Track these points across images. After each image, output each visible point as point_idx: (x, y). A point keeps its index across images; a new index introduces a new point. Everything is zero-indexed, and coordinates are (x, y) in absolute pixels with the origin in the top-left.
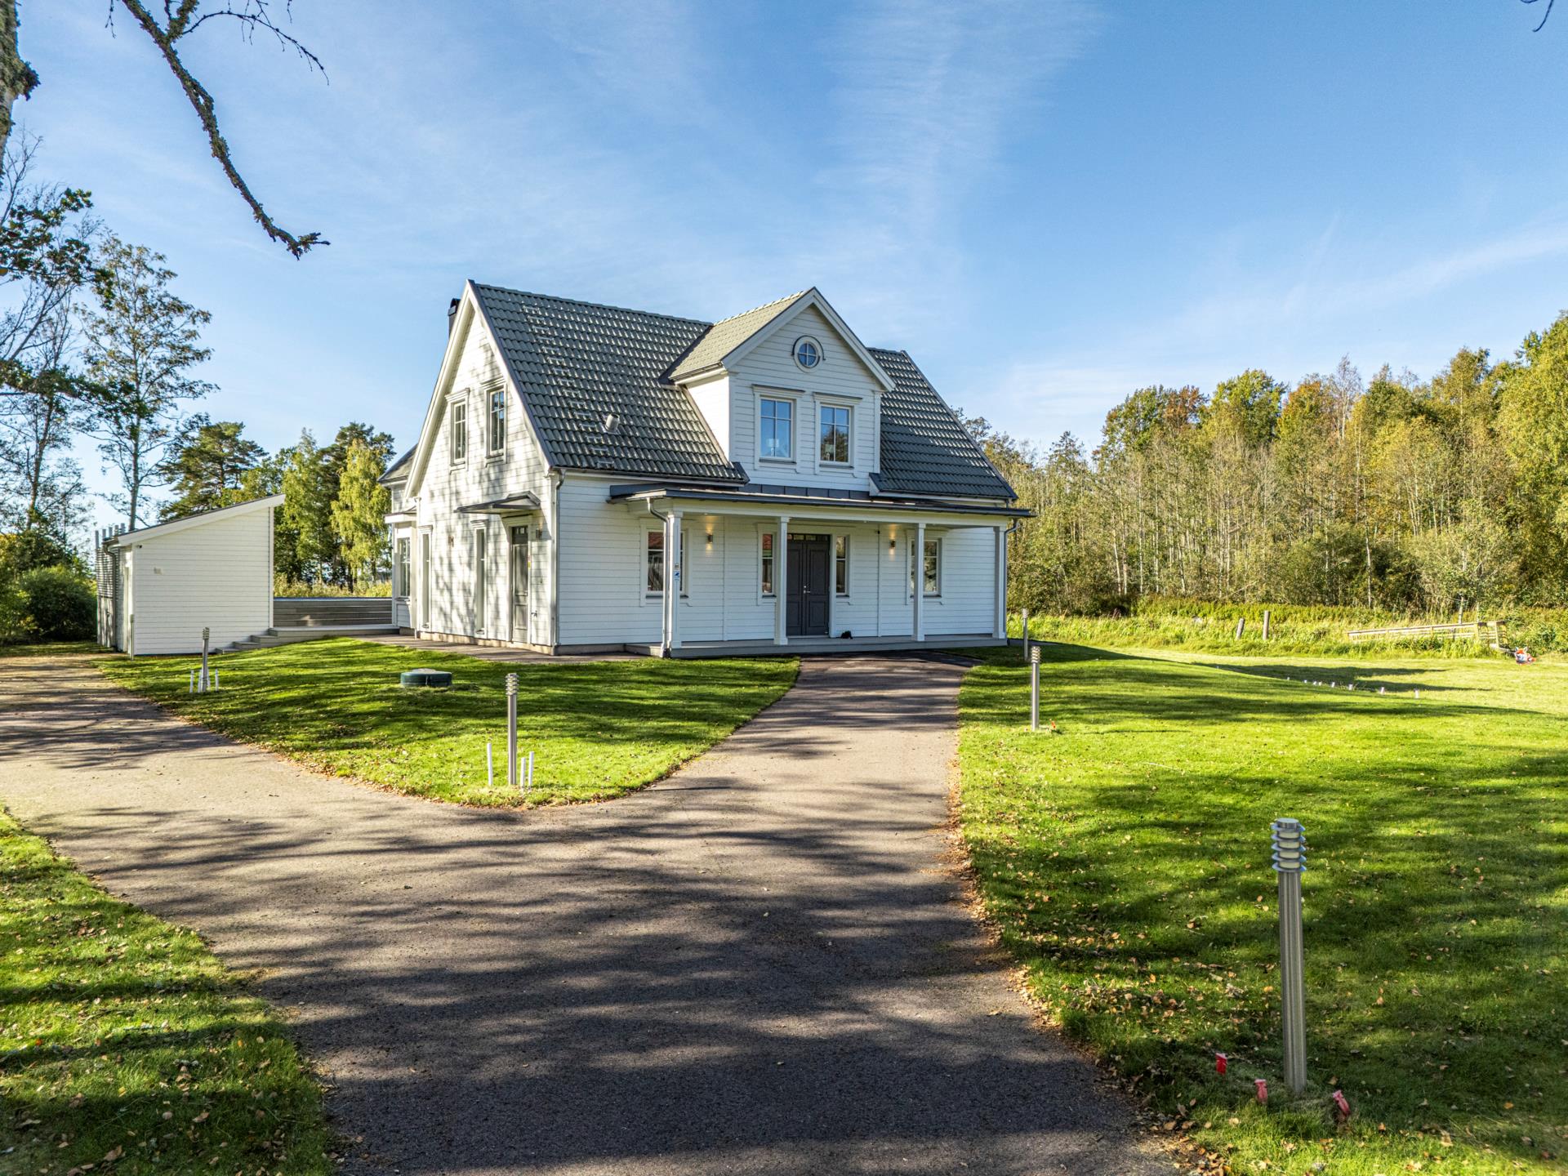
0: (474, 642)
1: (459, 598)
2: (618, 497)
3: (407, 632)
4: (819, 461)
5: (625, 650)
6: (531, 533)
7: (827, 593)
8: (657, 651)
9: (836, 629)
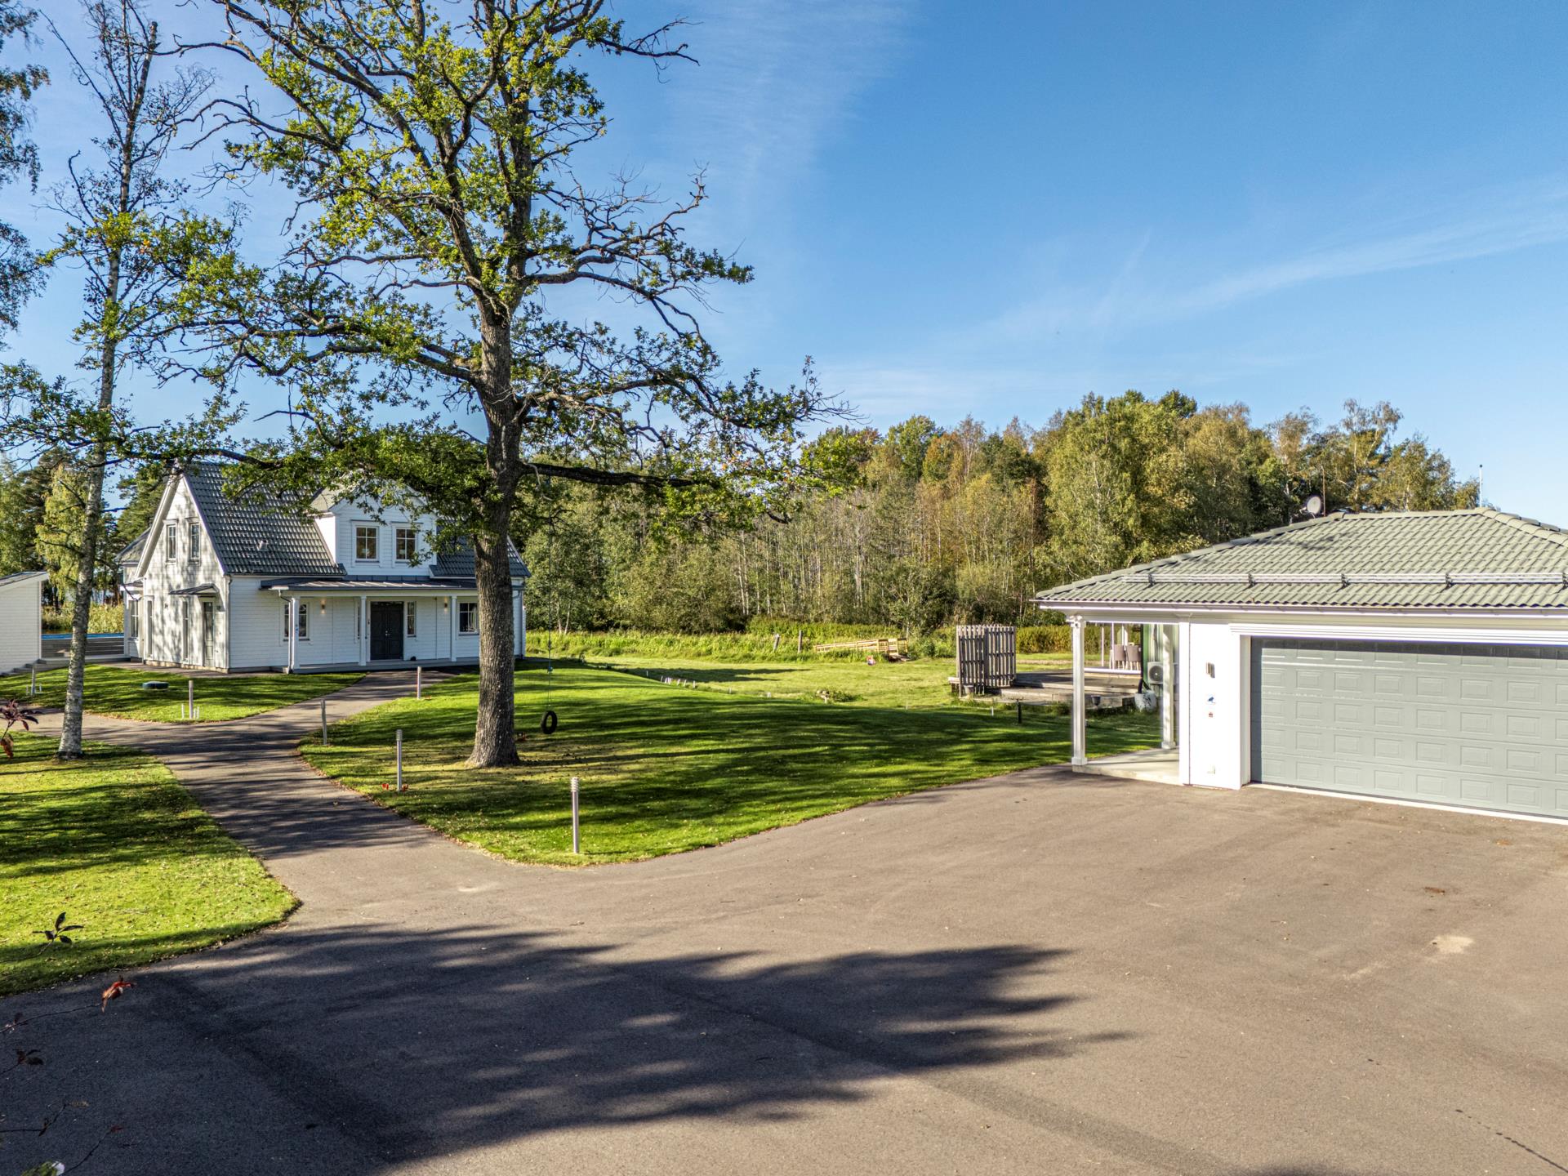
0: (178, 665)
1: (169, 639)
2: (265, 587)
3: (137, 660)
4: (395, 559)
5: (271, 670)
6: (214, 608)
7: (402, 636)
8: (287, 670)
9: (407, 655)
